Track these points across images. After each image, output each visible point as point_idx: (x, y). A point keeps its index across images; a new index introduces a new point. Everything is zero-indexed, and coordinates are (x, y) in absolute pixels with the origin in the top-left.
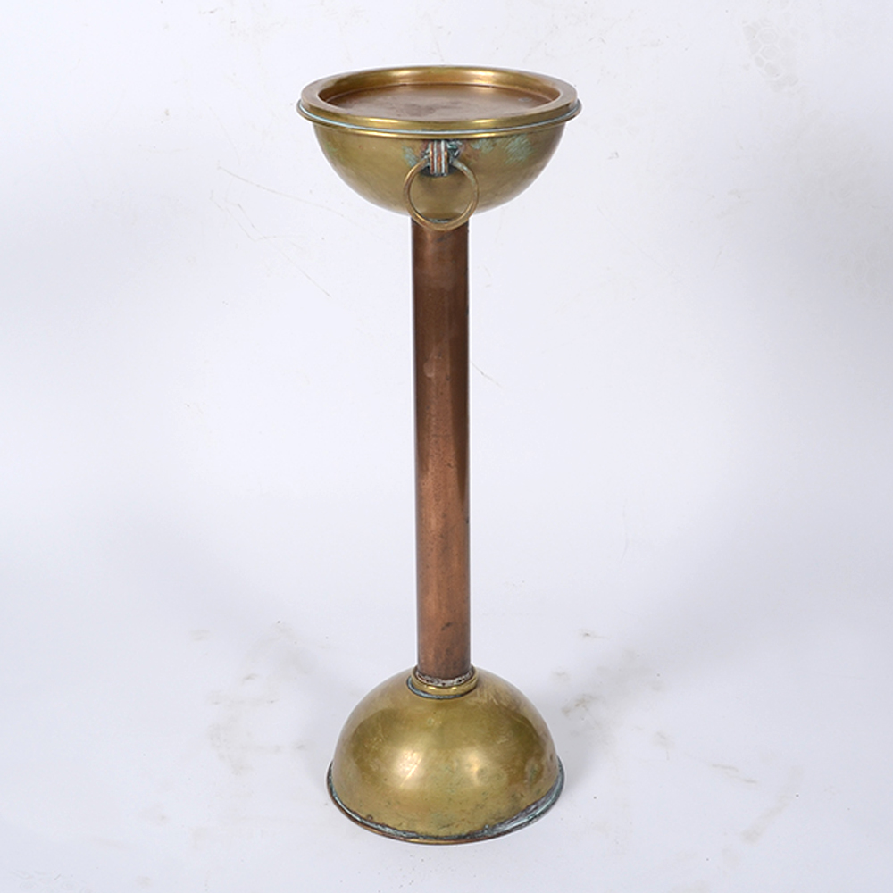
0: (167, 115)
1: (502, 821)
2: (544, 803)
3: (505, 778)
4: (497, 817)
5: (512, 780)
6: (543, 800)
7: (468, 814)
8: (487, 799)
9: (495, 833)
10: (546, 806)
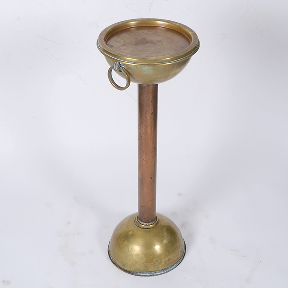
0: (19, 19)
1: (140, 272)
2: (160, 272)
3: (144, 260)
4: (139, 270)
5: (147, 261)
6: (159, 271)
7: (130, 265)
8: (136, 264)
9: (137, 274)
10: (160, 273)
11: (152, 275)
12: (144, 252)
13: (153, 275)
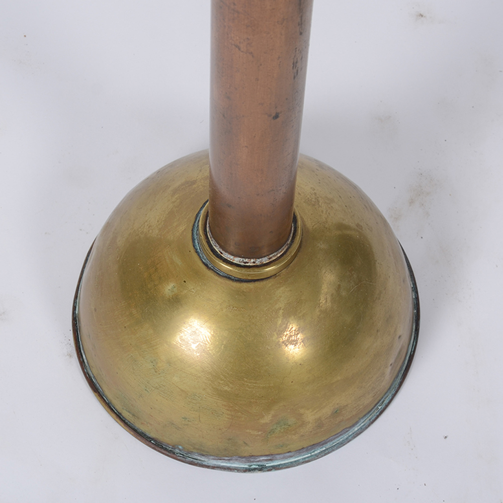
1: (205, 452)
4: (197, 446)
7: (158, 423)
8: (187, 425)
11: (255, 469)
12: (226, 388)
13: (261, 469)
